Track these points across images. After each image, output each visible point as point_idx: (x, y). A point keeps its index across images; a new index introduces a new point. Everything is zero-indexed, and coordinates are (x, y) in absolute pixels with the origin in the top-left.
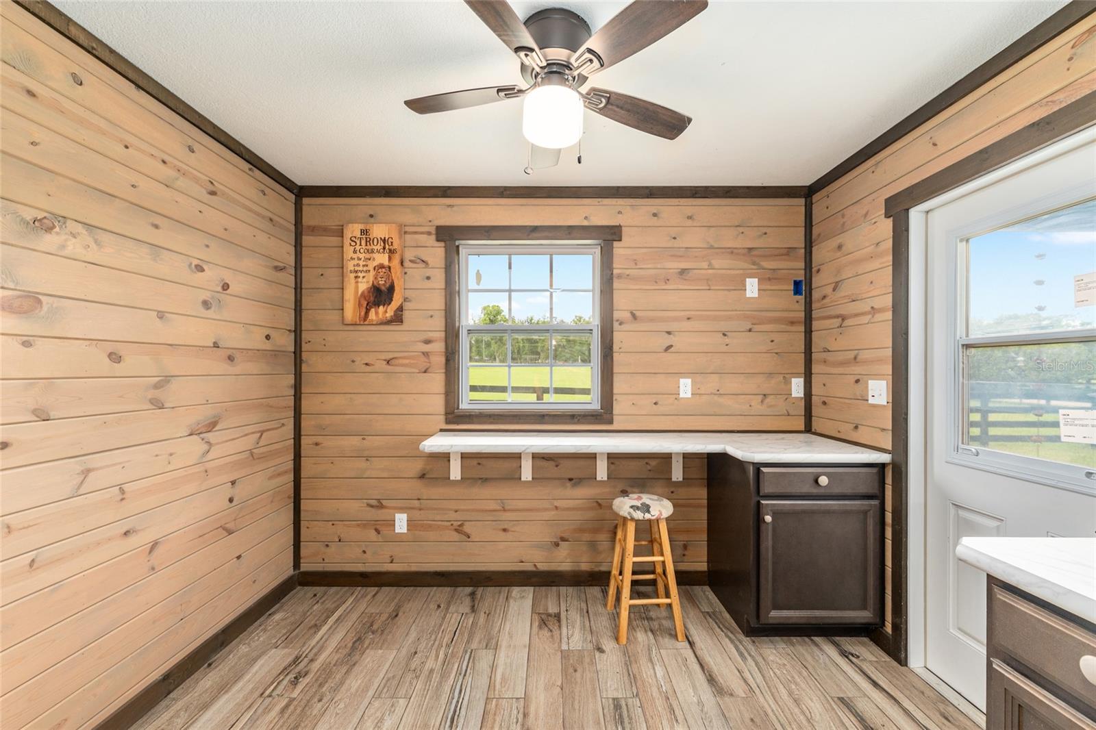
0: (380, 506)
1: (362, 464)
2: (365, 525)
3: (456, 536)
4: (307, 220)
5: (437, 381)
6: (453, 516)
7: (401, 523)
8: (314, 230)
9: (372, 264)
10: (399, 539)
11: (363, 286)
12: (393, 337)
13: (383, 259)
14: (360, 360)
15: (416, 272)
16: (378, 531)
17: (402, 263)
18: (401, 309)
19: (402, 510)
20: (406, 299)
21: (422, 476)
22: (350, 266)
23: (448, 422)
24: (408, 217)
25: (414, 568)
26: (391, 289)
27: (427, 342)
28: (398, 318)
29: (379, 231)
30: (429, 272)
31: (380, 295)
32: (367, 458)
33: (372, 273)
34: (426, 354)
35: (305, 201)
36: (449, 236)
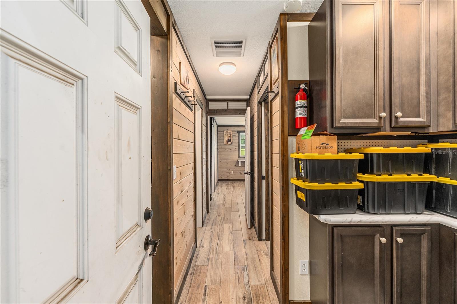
0: (229, 170)
1: (227, 164)
2: (227, 172)
3: (240, 174)
4: (219, 130)
5: (237, 152)
6: (239, 171)
7: (232, 172)
8: (220, 131)
9: (228, 136)
10: (232, 175)
11: (227, 139)
12: (231, 146)
13: (230, 135)
14: (226, 149)
15: (234, 137)
16: (229, 173)
17: (232, 136)
18: (232, 142)
19: (232, 170)
20: (233, 141)
21: (235, 166)
22: (225, 136)
23: (239, 158)
24: (233, 129)
25: (234, 179)
26: (231, 139)
27: (236, 147)
28: (232, 144)
29: (229, 131)
30: (236, 137)
31: (229, 140)
32: (228, 163)
33: (228, 137)
34: (236, 149)
35: (219, 127)
36: (238, 132)
